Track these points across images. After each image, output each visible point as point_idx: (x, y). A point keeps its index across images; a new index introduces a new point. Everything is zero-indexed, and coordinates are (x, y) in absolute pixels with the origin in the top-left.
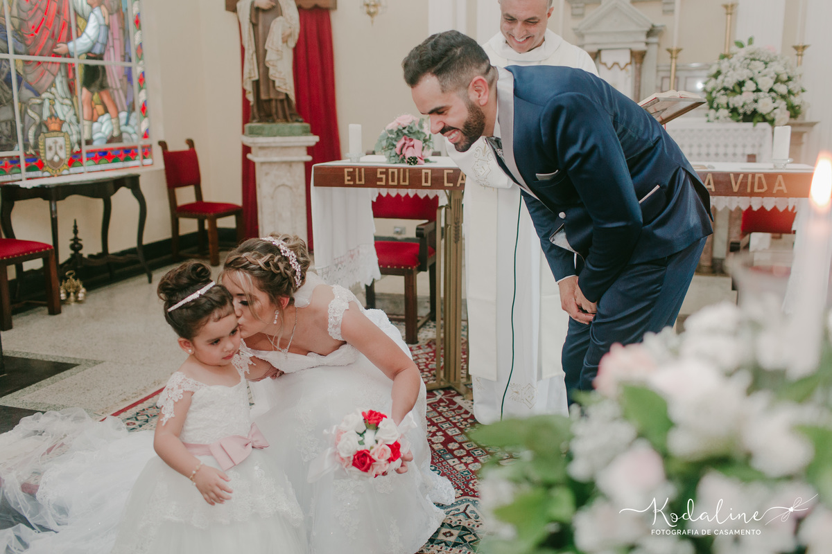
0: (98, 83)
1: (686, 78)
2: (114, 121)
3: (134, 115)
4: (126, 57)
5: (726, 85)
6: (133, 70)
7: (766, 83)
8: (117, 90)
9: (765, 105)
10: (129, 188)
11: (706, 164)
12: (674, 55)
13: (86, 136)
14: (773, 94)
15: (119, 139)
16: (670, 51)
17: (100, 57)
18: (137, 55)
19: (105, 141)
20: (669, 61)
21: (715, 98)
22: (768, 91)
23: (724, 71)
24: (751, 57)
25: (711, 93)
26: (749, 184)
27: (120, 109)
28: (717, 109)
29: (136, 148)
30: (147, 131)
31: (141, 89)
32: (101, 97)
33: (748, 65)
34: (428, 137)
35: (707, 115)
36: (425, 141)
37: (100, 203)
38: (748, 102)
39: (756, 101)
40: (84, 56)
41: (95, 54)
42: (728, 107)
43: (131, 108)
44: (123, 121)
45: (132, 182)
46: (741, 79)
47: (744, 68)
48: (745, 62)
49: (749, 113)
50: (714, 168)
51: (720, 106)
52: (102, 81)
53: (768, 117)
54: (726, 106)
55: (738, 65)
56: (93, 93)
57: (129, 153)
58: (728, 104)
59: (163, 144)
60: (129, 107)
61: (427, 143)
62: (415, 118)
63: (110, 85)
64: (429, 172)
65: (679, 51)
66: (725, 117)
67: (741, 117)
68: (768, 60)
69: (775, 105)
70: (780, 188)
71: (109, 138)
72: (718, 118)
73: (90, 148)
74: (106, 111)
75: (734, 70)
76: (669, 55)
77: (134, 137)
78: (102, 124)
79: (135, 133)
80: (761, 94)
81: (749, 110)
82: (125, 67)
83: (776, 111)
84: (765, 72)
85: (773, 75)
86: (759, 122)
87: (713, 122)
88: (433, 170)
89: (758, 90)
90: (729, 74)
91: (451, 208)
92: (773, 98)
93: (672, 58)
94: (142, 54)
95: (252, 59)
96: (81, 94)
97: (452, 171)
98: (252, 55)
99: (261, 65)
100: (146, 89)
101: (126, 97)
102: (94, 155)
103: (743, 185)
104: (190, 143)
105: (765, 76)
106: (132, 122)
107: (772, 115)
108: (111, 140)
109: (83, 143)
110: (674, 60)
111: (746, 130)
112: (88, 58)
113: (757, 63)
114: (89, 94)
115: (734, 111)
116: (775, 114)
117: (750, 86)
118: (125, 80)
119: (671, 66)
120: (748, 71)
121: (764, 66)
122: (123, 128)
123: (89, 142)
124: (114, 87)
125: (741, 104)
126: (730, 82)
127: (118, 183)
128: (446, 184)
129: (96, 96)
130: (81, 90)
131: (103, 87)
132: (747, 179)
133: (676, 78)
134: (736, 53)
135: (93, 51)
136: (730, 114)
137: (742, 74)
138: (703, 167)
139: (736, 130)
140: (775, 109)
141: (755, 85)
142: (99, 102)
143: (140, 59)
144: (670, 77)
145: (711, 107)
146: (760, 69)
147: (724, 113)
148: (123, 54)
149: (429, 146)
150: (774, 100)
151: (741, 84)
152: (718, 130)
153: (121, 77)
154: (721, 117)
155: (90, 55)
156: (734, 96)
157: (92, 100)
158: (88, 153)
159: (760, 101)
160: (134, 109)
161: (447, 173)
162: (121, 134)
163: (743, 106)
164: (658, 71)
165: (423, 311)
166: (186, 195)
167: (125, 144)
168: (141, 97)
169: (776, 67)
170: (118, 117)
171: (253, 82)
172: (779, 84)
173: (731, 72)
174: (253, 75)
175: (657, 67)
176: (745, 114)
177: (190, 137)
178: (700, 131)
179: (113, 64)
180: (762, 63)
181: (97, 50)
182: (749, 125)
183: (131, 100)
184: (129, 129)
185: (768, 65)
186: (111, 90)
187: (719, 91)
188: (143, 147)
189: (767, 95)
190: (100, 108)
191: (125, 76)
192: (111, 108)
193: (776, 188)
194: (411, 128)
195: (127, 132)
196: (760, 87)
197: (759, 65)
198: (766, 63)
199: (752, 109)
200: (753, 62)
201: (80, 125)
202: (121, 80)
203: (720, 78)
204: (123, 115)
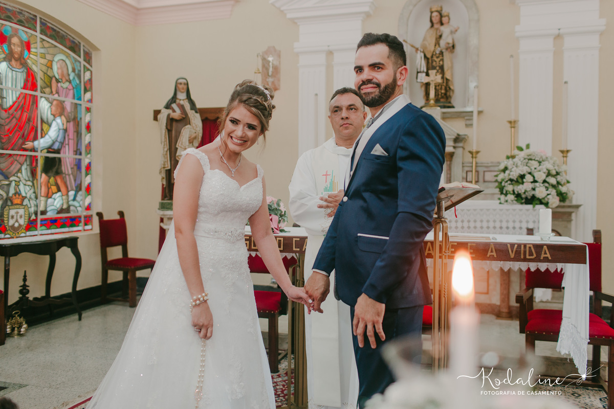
0: (54, 170)
1: (484, 172)
2: (64, 197)
3: (80, 193)
4: (78, 152)
5: (511, 177)
6: (82, 161)
7: (540, 176)
8: (69, 175)
9: (541, 192)
10: (69, 247)
11: (491, 236)
12: (474, 156)
13: (42, 208)
14: (546, 185)
15: (68, 210)
16: (471, 152)
17: (58, 151)
18: (86, 150)
19: (56, 211)
20: (470, 160)
21: (504, 186)
22: (542, 182)
23: (510, 167)
24: (529, 158)
25: (501, 183)
26: (522, 252)
27: (70, 189)
28: (506, 195)
29: (80, 217)
30: (90, 205)
31: (87, 174)
32: (56, 180)
33: (527, 163)
34: (283, 213)
35: (499, 199)
36: (281, 216)
37: (47, 258)
38: (528, 190)
39: (534, 189)
40: (46, 151)
41: (54, 149)
42: (514, 193)
43: (79, 188)
44: (71, 198)
45: (72, 243)
46: (522, 173)
47: (524, 165)
48: (524, 161)
49: (529, 197)
50: (496, 239)
51: (508, 192)
52: (58, 169)
53: (543, 201)
54: (512, 192)
55: (519, 163)
56: (50, 177)
57: (74, 221)
58: (513, 191)
59: (100, 215)
60: (77, 187)
61: (283, 217)
62: (274, 199)
63: (64, 171)
64: (282, 239)
65: (477, 152)
66: (512, 201)
67: (523, 201)
68: (541, 160)
69: (548, 192)
70: (546, 256)
71: (59, 210)
72: (507, 201)
73: (44, 217)
74: (59, 190)
75: (517, 166)
76: (471, 155)
77: (79, 209)
78: (55, 199)
79: (80, 206)
80: (537, 184)
81: (529, 195)
82: (76, 159)
83: (549, 197)
84: (539, 168)
85: (545, 170)
86: (537, 204)
87: (503, 204)
88: (284, 238)
89: (535, 181)
90: (513, 170)
91: (300, 267)
92: (546, 187)
93: (472, 157)
94: (90, 150)
95: (166, 154)
96: (41, 177)
97: (299, 239)
98: (167, 151)
99: (173, 159)
100: (91, 174)
101: (75, 180)
102: (46, 222)
103: (518, 253)
104: (121, 214)
105: (540, 171)
106: (79, 198)
107: (546, 199)
108: (61, 211)
109: (39, 213)
110: (474, 159)
111: (528, 210)
112: (48, 152)
113: (533, 162)
114: (47, 178)
115: (518, 196)
116: (548, 199)
117: (529, 178)
118: (75, 168)
119: (472, 163)
120: (527, 167)
121: (538, 164)
122: (71, 203)
123: (43, 213)
124: (67, 173)
125: (523, 191)
126: (514, 175)
127: (61, 243)
128: (294, 249)
129: (52, 180)
130: (41, 175)
131: (58, 173)
132: (521, 248)
133: (477, 172)
134: (518, 155)
135: (53, 148)
136: (516, 199)
137: (523, 170)
138: (488, 238)
139: (521, 210)
140: (548, 195)
141: (532, 178)
142: (54, 184)
143: (88, 154)
144: (472, 171)
145: (502, 193)
146: (535, 167)
147: (511, 197)
148: (75, 149)
149: (284, 220)
150: (547, 189)
151: (522, 177)
152: (508, 210)
153: (73, 166)
154: (509, 201)
155: (50, 150)
156: (518, 185)
157: (49, 182)
158: (42, 220)
159: (537, 189)
160: (80, 189)
161: (295, 241)
162: (69, 207)
163: (524, 193)
164: (463, 167)
165: (285, 346)
166: (115, 253)
167: (72, 214)
168: (87, 180)
169: (547, 165)
170: (67, 195)
171: (166, 170)
172: (550, 177)
173: (515, 168)
174: (166, 166)
175: (463, 163)
176: (526, 198)
177: (121, 209)
178: (495, 210)
179: (67, 157)
180: (537, 162)
181: (56, 147)
182: (530, 207)
183: (79, 182)
184: (75, 203)
185: (541, 164)
186: (64, 175)
187: (507, 182)
188: (86, 217)
189: (542, 185)
190: (54, 188)
191: (76, 165)
192: (63, 188)
193: (543, 256)
194: (271, 206)
195: (74, 206)
196: (536, 179)
197: (534, 164)
198: (540, 162)
199: (531, 195)
200: (530, 161)
201: (37, 201)
202: (72, 168)
203: (507, 172)
204: (72, 193)
